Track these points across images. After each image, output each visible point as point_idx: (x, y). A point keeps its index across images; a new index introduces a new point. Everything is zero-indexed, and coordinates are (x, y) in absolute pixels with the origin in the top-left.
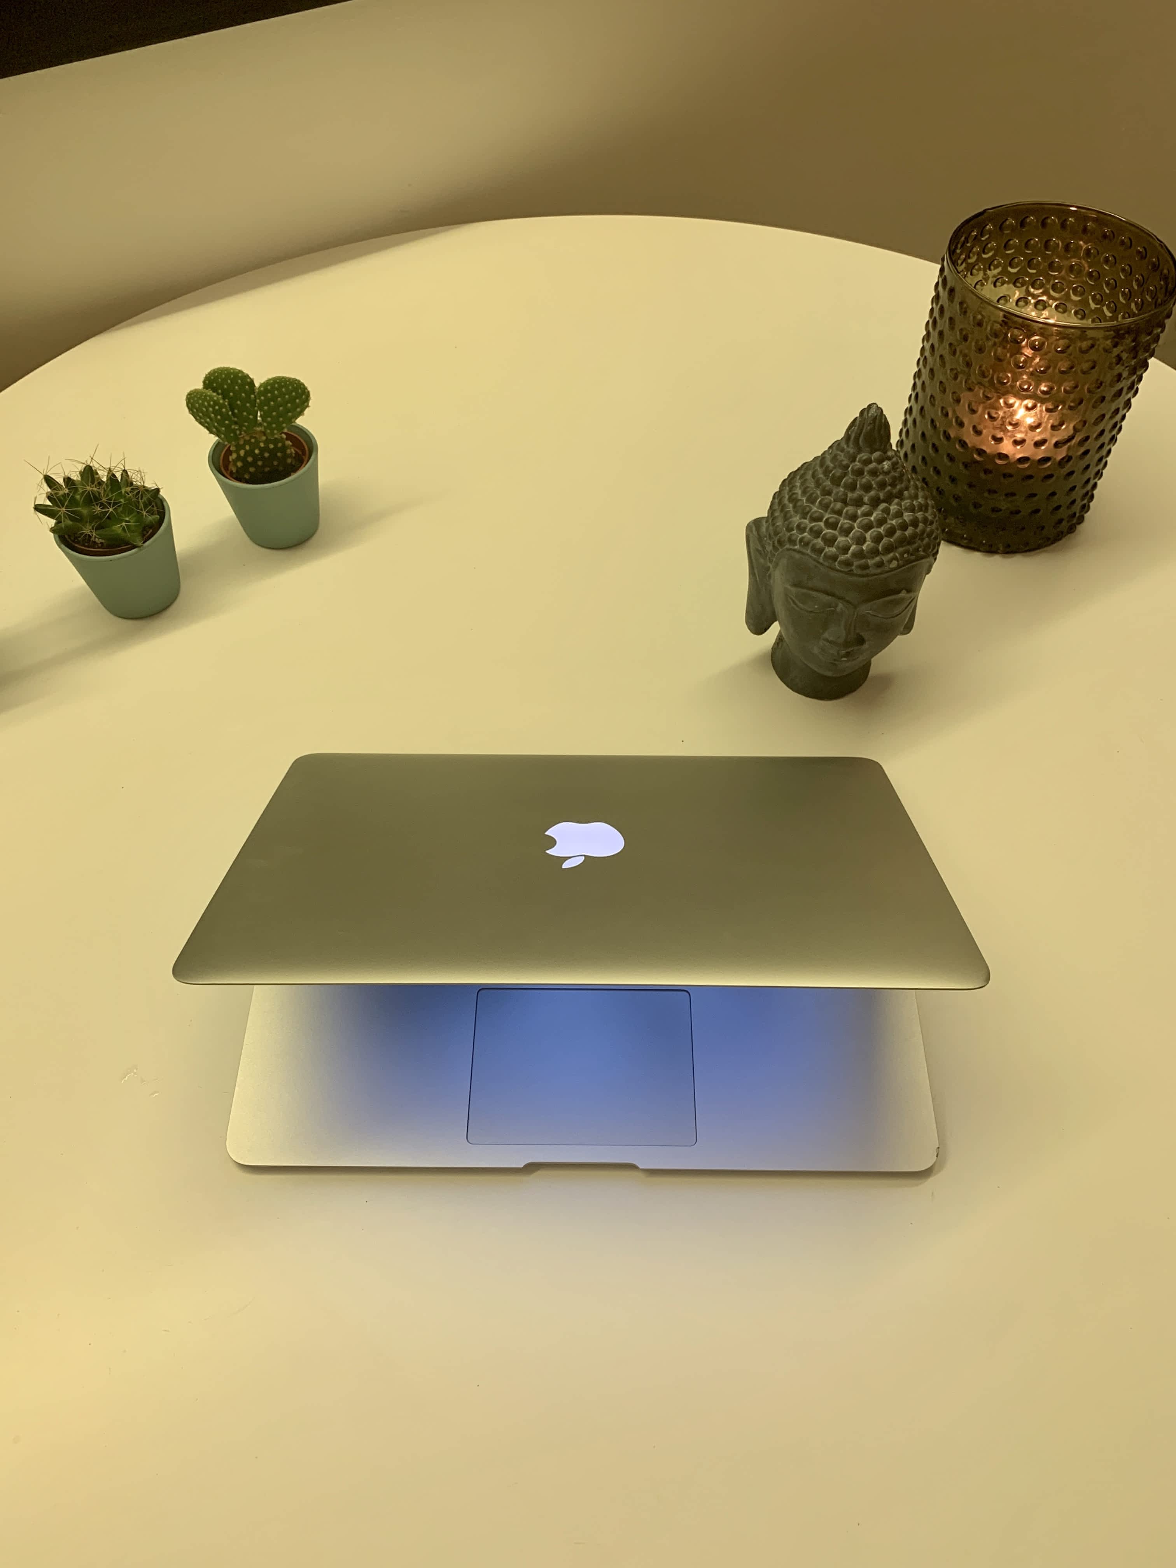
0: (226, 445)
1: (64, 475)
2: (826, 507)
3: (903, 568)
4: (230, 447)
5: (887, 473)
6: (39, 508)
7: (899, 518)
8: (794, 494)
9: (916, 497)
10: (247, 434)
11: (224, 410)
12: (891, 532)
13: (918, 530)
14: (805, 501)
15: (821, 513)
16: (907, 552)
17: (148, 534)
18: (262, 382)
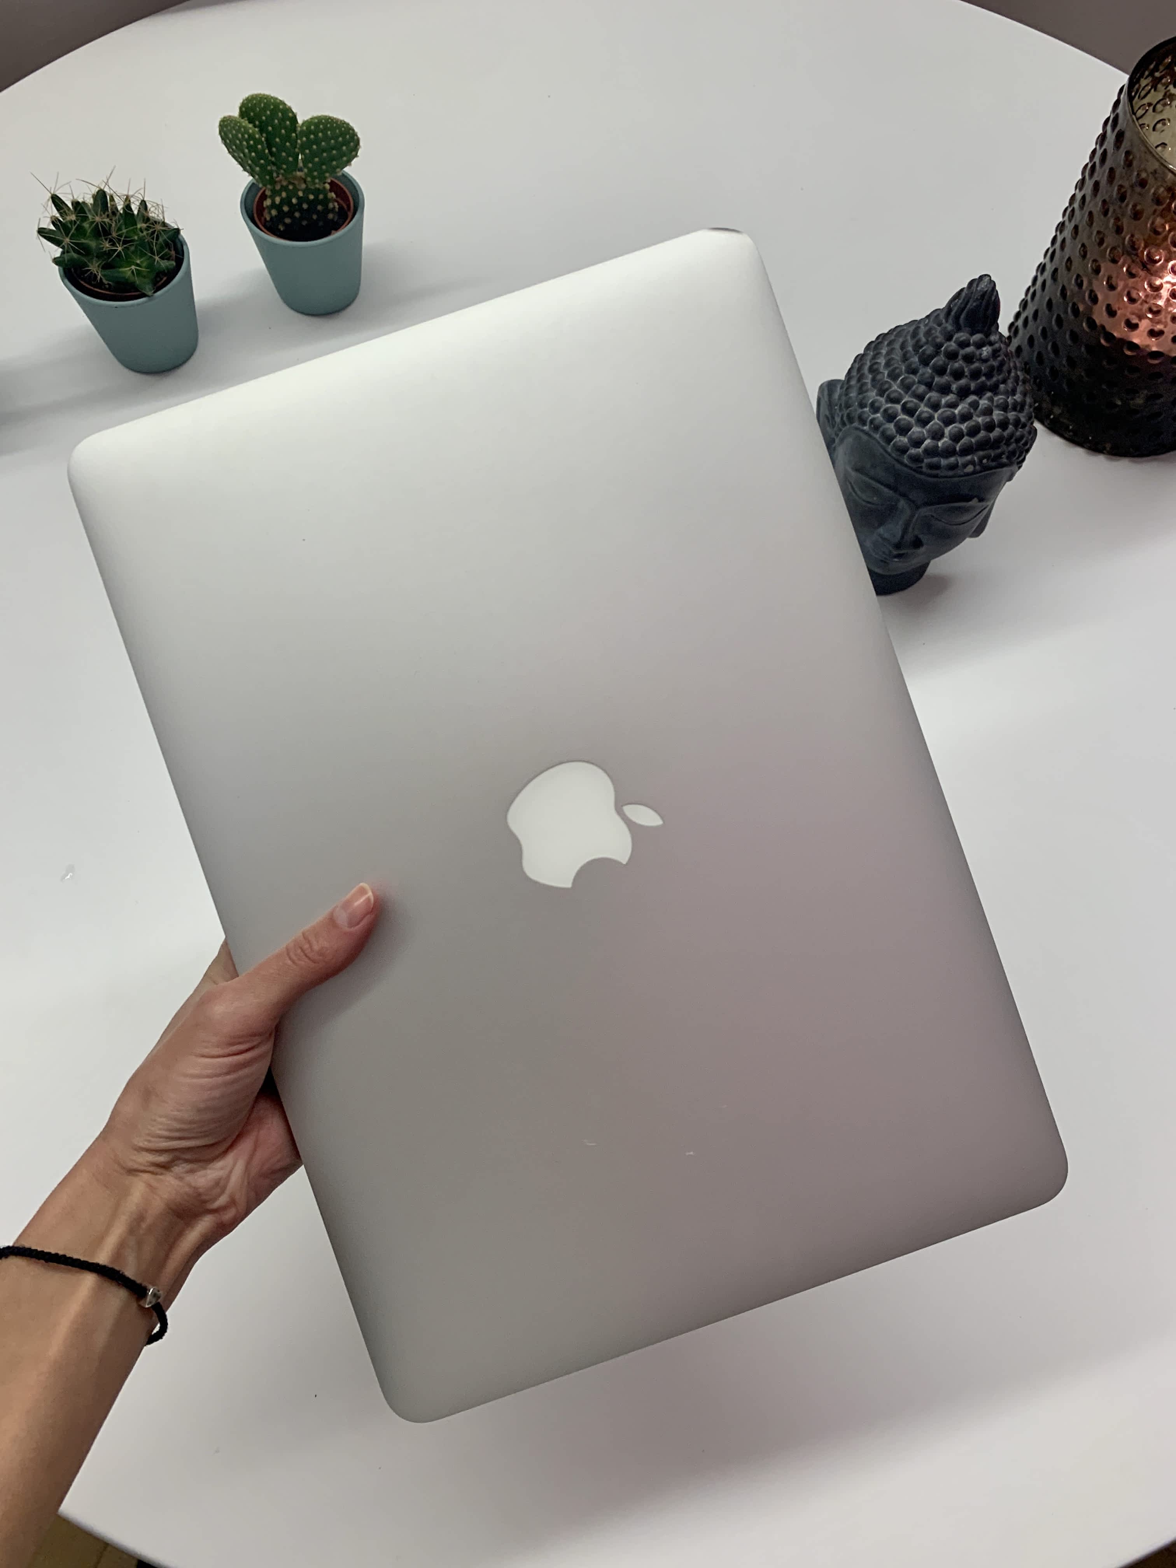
0: (261, 189)
1: (72, 198)
2: (907, 387)
3: (980, 474)
4: (264, 191)
5: (985, 361)
6: (42, 232)
7: (988, 417)
8: (877, 363)
9: (1014, 392)
10: (286, 179)
11: (259, 146)
12: (973, 432)
13: (1006, 434)
14: (886, 375)
15: (900, 394)
16: (988, 457)
17: (162, 282)
18: (306, 119)
